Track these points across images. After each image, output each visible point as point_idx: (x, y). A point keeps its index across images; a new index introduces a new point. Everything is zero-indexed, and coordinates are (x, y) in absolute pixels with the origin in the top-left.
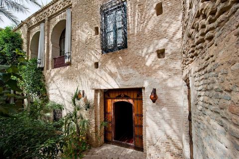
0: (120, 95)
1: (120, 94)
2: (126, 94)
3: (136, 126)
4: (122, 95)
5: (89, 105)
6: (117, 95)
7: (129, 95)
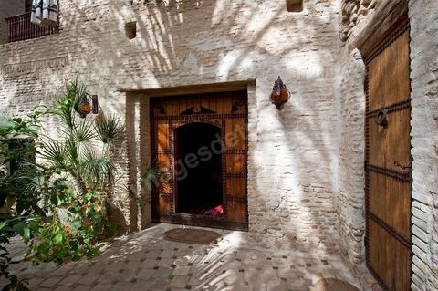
0: (192, 109)
1: (190, 107)
2: (205, 106)
3: (229, 176)
4: (197, 109)
5: (112, 129)
6: (184, 109)
7: (212, 109)
